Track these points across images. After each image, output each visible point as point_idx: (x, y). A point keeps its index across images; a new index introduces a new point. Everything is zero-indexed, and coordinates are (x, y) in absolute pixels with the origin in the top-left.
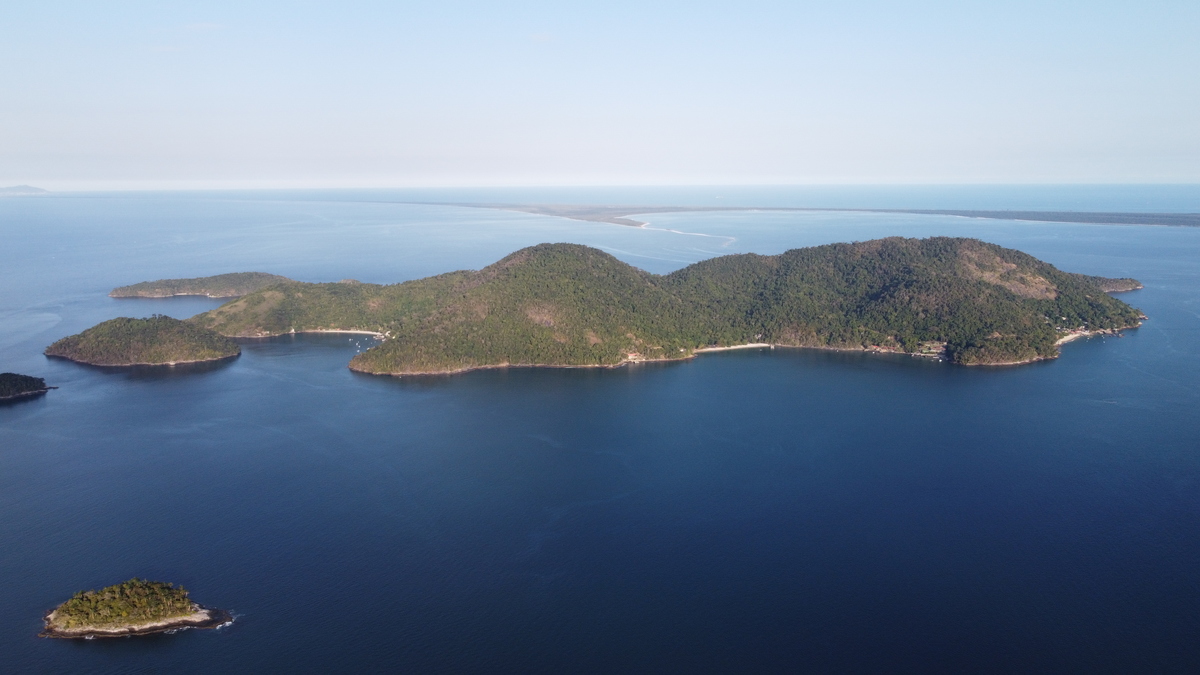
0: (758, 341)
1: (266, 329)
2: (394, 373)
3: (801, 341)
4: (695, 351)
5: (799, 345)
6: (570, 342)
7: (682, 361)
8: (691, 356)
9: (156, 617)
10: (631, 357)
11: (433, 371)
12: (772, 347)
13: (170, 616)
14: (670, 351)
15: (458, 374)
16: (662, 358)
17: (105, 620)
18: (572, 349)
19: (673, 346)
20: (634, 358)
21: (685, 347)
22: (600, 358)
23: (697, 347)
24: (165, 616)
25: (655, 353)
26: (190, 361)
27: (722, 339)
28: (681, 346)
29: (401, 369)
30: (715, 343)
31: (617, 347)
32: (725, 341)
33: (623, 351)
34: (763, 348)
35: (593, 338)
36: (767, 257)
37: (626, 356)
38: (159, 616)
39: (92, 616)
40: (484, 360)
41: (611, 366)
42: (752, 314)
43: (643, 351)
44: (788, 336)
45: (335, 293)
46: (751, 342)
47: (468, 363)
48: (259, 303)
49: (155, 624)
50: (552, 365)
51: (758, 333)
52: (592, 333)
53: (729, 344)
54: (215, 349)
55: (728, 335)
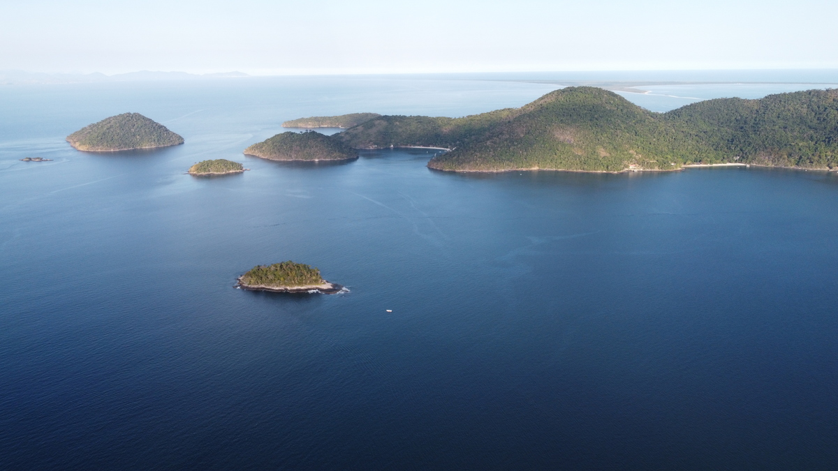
0: (736, 161)
1: (375, 144)
2: (457, 171)
3: (773, 161)
4: (683, 166)
5: (771, 165)
6: (585, 155)
7: (672, 172)
8: (679, 169)
9: (300, 284)
10: (631, 167)
11: (484, 169)
12: (748, 166)
13: (309, 284)
14: (663, 163)
15: (501, 173)
16: (656, 169)
17: (271, 282)
18: (586, 159)
19: (666, 161)
20: (633, 168)
21: (675, 162)
22: (607, 167)
23: (685, 163)
24: (306, 284)
25: (651, 166)
26: (327, 160)
27: (706, 158)
28: (672, 161)
29: (462, 168)
30: (700, 161)
31: (621, 160)
32: (709, 160)
33: (626, 162)
34: (741, 167)
35: (602, 153)
36: (749, 101)
37: (627, 167)
38: (302, 283)
39: (264, 279)
40: (521, 165)
41: (616, 172)
42: (732, 142)
43: (642, 163)
44: (762, 158)
45: (420, 122)
46: (730, 162)
47: (509, 166)
48: (371, 127)
49: (300, 287)
50: (571, 170)
51: (736, 156)
52: (602, 149)
53: (711, 162)
54: (343, 153)
55: (711, 155)
